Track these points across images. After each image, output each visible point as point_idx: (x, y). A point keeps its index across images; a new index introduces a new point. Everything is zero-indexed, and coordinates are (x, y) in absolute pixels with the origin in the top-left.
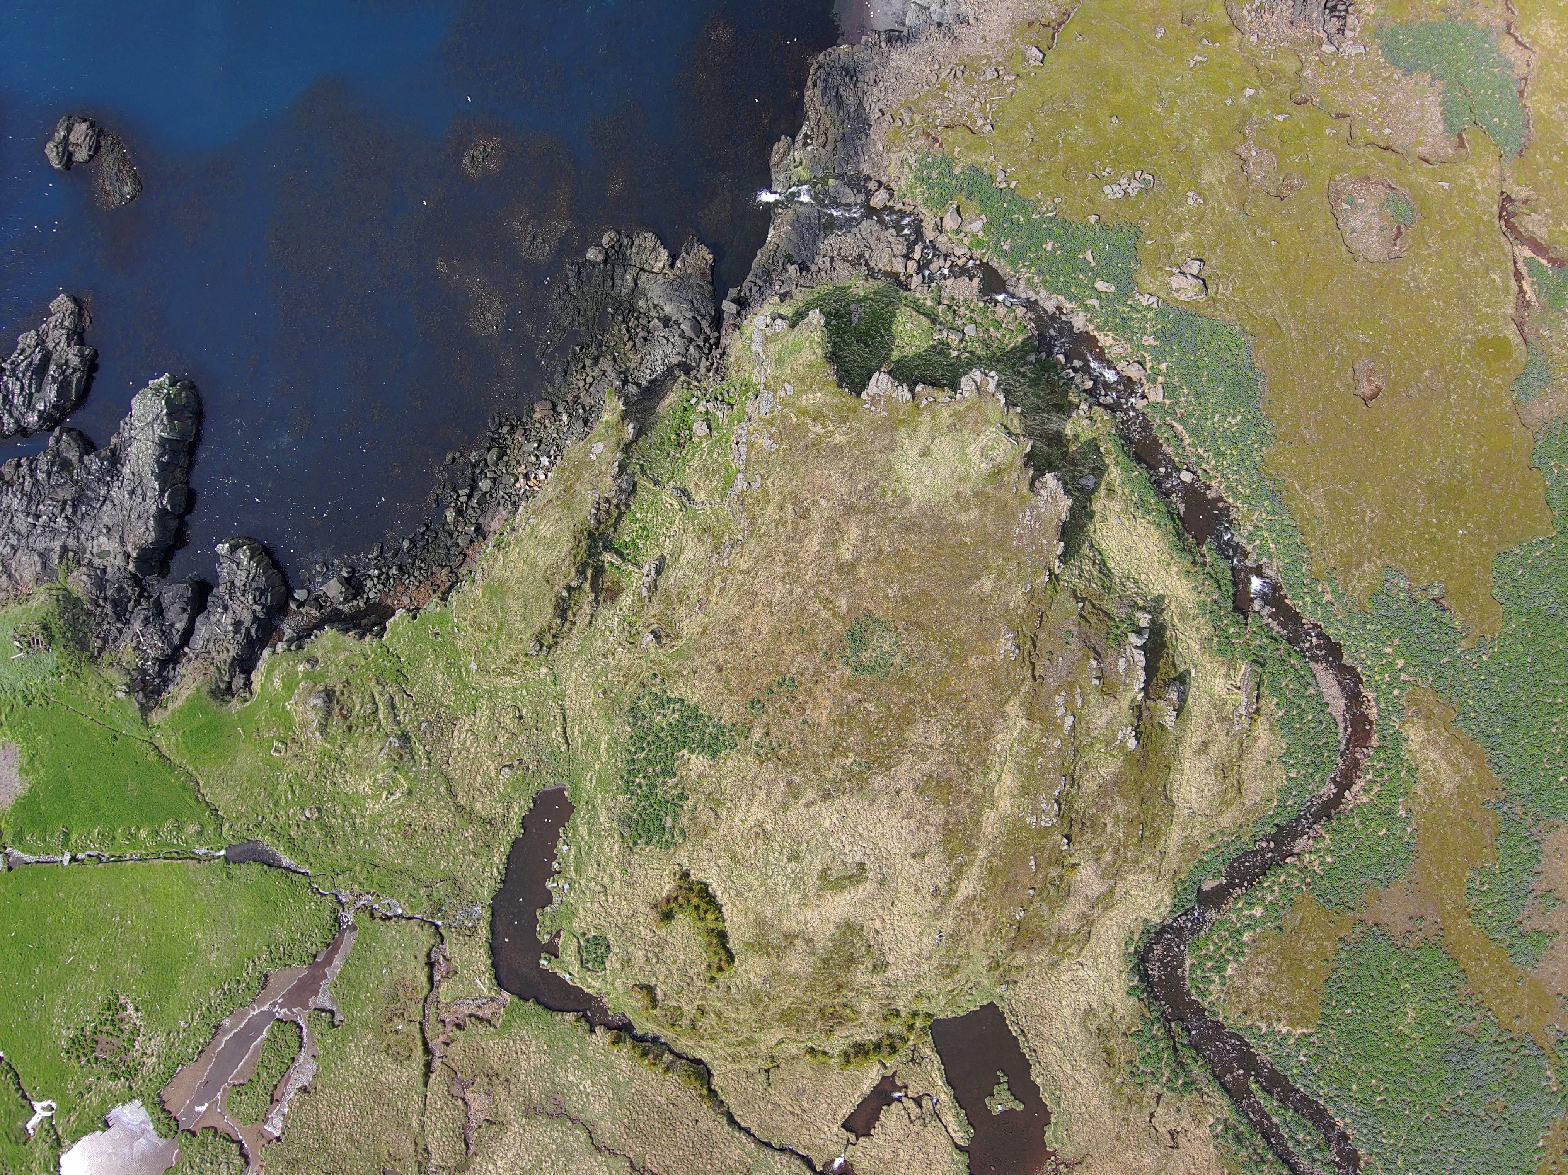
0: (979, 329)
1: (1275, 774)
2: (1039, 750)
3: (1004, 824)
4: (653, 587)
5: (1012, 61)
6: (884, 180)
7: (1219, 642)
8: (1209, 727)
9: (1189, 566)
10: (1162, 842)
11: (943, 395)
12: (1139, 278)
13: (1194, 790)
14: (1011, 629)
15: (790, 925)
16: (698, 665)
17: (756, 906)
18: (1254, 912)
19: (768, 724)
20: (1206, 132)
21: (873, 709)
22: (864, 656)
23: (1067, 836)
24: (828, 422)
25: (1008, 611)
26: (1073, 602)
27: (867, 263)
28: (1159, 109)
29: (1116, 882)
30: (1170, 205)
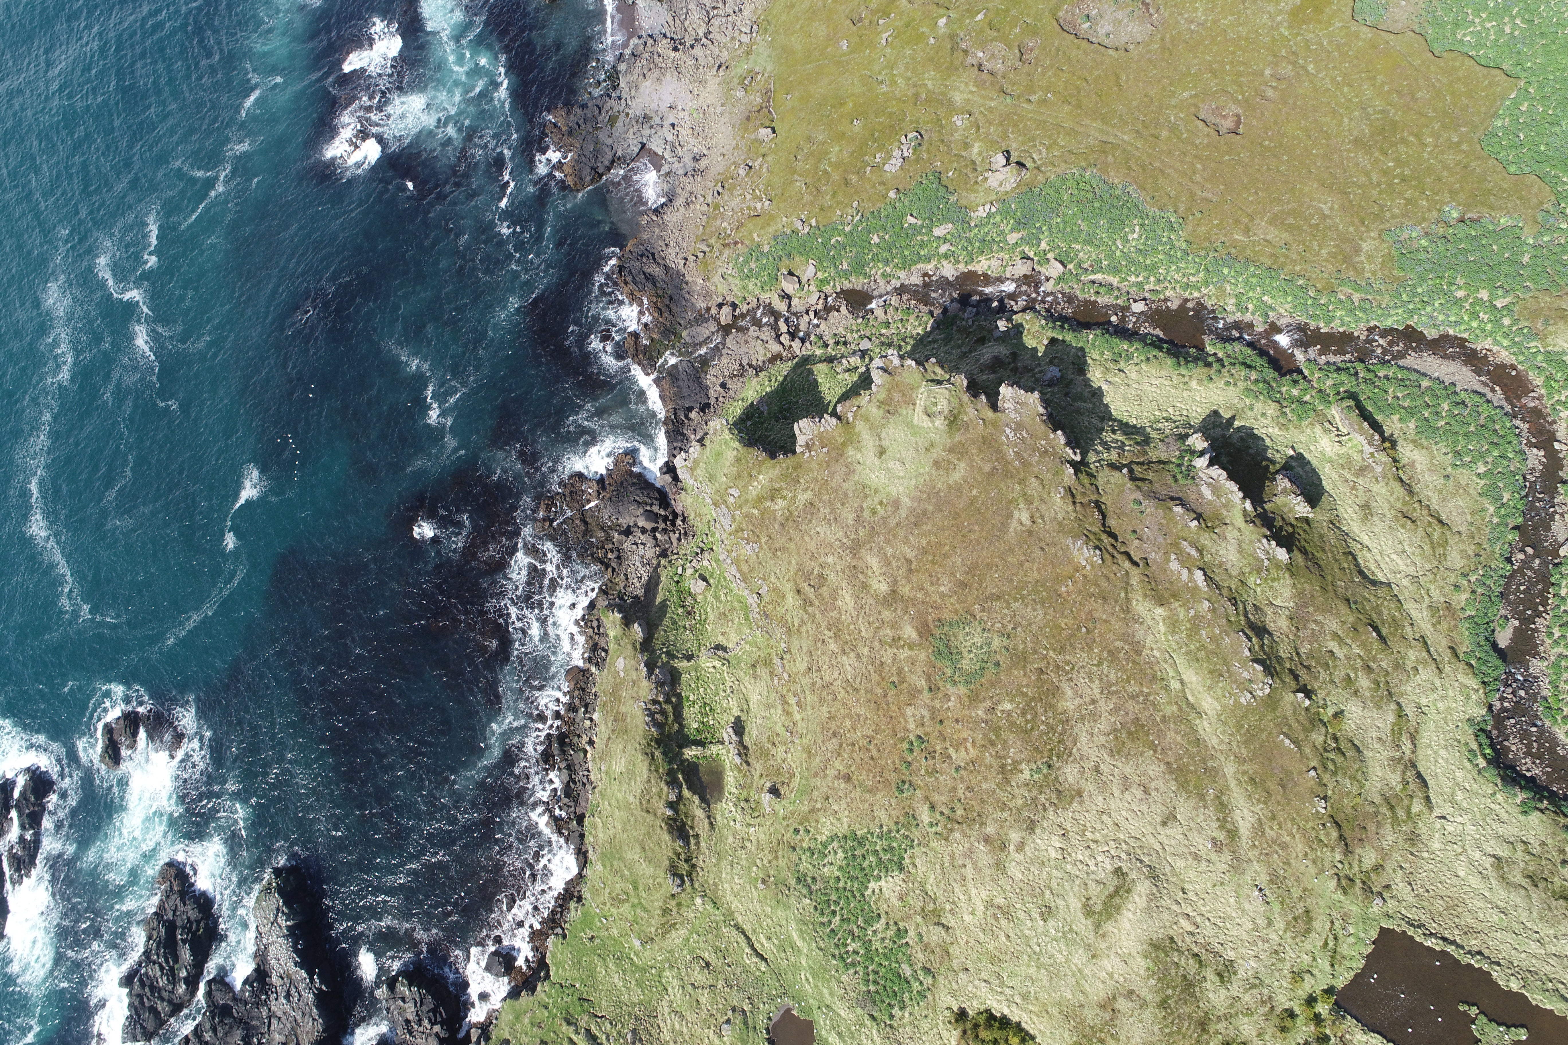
0: (874, 339)
1: (1463, 483)
2: (1195, 625)
3: (1225, 724)
4: (743, 751)
5: (753, 151)
7: (1292, 411)
8: (1354, 488)
9: (1206, 370)
11: (864, 398)
12: (964, 203)
13: (1394, 556)
14: (1076, 537)
15: (1097, 991)
16: (825, 790)
17: (1050, 995)
19: (927, 798)
20: (932, 73)
21: (1008, 706)
22: (965, 664)
23: (1299, 691)
24: (785, 493)
25: (1060, 524)
26: (1116, 474)
27: (750, 366)
28: (884, 88)
29: (1398, 704)
30: (946, 138)
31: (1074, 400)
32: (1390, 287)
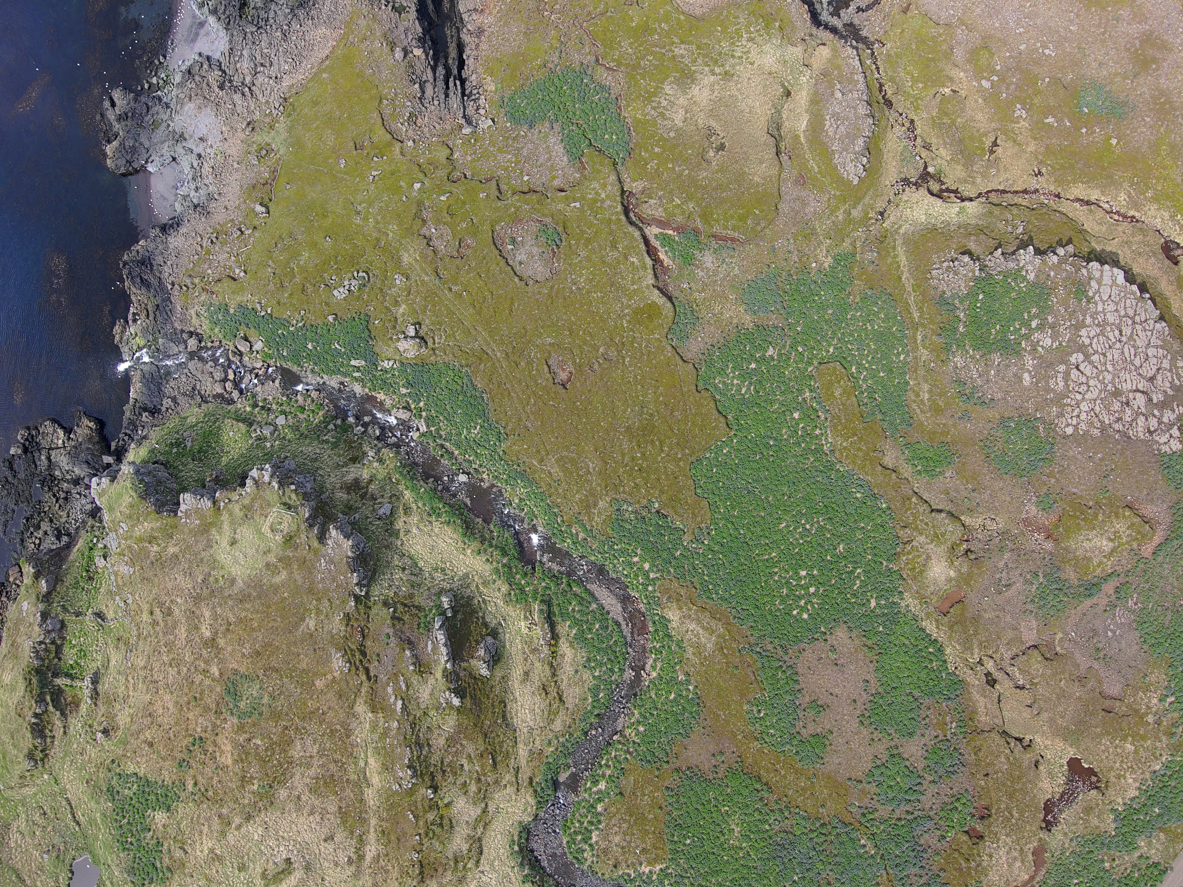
0: (289, 417)
1: (584, 679)
2: (386, 733)
3: (380, 795)
4: (95, 695)
5: (249, 218)
6: (192, 329)
7: (515, 594)
8: (526, 659)
9: (480, 545)
10: (513, 761)
11: (235, 496)
12: (376, 349)
13: (527, 711)
14: (338, 650)
16: (135, 746)
18: (600, 786)
19: (195, 776)
20: (395, 227)
21: (260, 743)
22: (242, 705)
23: (430, 787)
24: (160, 542)
25: (332, 637)
26: (385, 610)
27: (199, 393)
28: (358, 221)
29: (486, 805)
30: (385, 289)
31: (391, 535)
32: (601, 537)
